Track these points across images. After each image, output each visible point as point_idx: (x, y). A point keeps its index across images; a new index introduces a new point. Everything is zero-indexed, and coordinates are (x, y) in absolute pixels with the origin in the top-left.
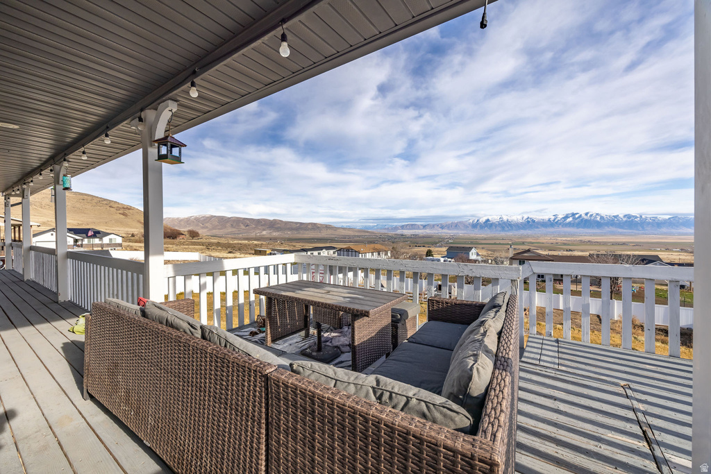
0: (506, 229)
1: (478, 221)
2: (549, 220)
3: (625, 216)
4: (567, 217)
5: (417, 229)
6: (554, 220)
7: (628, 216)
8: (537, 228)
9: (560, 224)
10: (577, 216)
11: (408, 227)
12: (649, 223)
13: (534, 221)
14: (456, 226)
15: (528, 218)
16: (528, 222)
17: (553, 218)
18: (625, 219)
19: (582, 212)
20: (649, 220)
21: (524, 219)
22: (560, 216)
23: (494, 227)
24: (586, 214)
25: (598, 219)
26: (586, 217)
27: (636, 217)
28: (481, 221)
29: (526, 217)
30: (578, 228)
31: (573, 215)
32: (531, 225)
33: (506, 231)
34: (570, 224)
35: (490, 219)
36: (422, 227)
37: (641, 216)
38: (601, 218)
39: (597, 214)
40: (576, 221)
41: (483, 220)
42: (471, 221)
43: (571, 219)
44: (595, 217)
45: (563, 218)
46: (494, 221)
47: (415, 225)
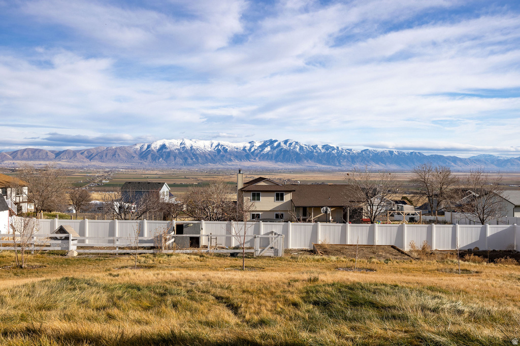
0: (190, 161)
1: (149, 146)
2: (244, 149)
3: (323, 147)
4: (263, 146)
5: (43, 159)
6: (250, 150)
7: (326, 147)
8: (230, 160)
9: (257, 156)
10: (275, 144)
11: (25, 154)
12: (345, 157)
13: (225, 150)
14: (114, 155)
15: (219, 145)
16: (219, 151)
17: (248, 145)
18: (323, 151)
19: (281, 140)
20: (345, 153)
21: (214, 145)
22: (257, 144)
23: (172, 158)
24: (286, 142)
25: (298, 150)
26: (284, 147)
27: (333, 149)
28: (153, 146)
29: (215, 143)
30: (277, 161)
31: (272, 142)
32: (223, 156)
33: (189, 165)
34: (267, 157)
35: (167, 145)
36: (53, 156)
37: (338, 148)
38: (300, 149)
39: (297, 143)
40: (275, 151)
41: (156, 145)
42: (138, 147)
43: (268, 149)
44: (295, 148)
45: (260, 146)
46: (173, 149)
47: (40, 151)
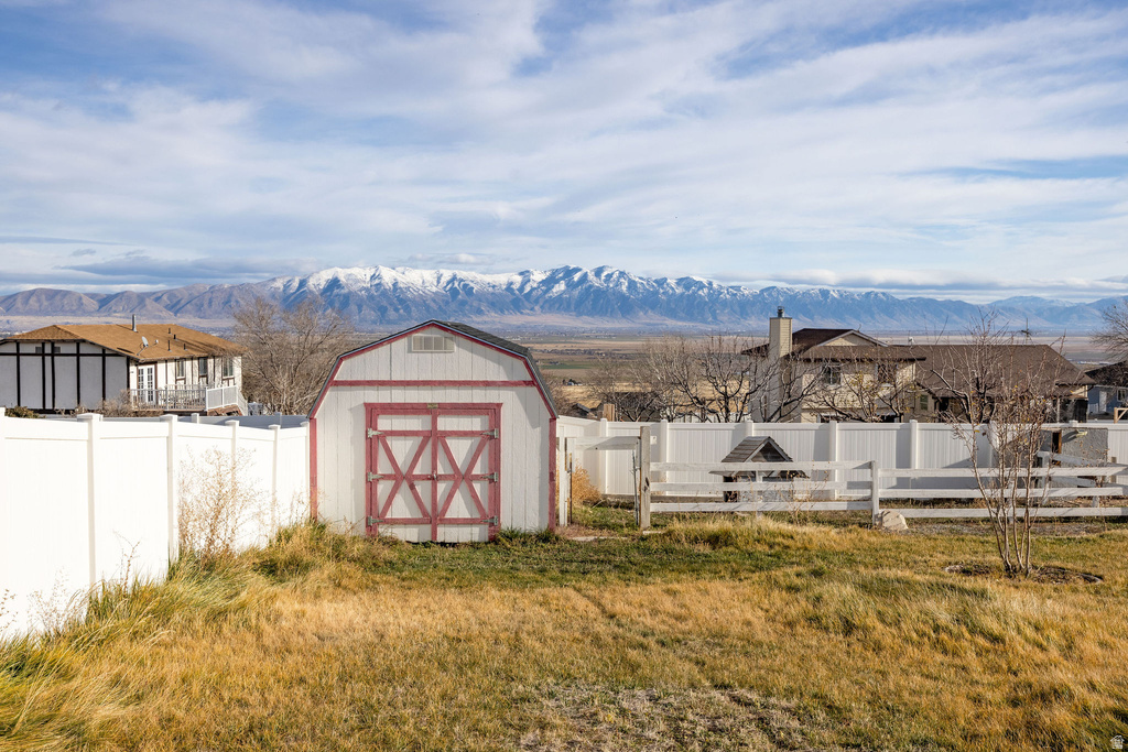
0: (392, 314)
1: (302, 283)
2: (509, 288)
3: (680, 281)
4: (551, 281)
5: (73, 313)
6: (521, 289)
7: (685, 282)
8: (479, 312)
9: (536, 302)
10: (577, 277)
11: (33, 301)
12: (725, 304)
13: (468, 290)
15: (454, 278)
16: (454, 292)
17: (518, 279)
18: (679, 291)
19: (588, 268)
20: (725, 296)
21: (444, 280)
22: (538, 277)
23: (353, 308)
24: (598, 272)
25: (624, 288)
26: (596, 282)
27: (701, 286)
28: (311, 283)
29: (447, 275)
30: (579, 314)
31: (569, 272)
32: (463, 303)
34: (559, 304)
35: (343, 280)
36: (94, 305)
37: (710, 284)
38: (629, 288)
39: (622, 274)
40: (576, 292)
41: (319, 280)
42: (279, 284)
43: (561, 287)
44: (618, 284)
45: (543, 282)
46: (355, 288)
47: (65, 294)
